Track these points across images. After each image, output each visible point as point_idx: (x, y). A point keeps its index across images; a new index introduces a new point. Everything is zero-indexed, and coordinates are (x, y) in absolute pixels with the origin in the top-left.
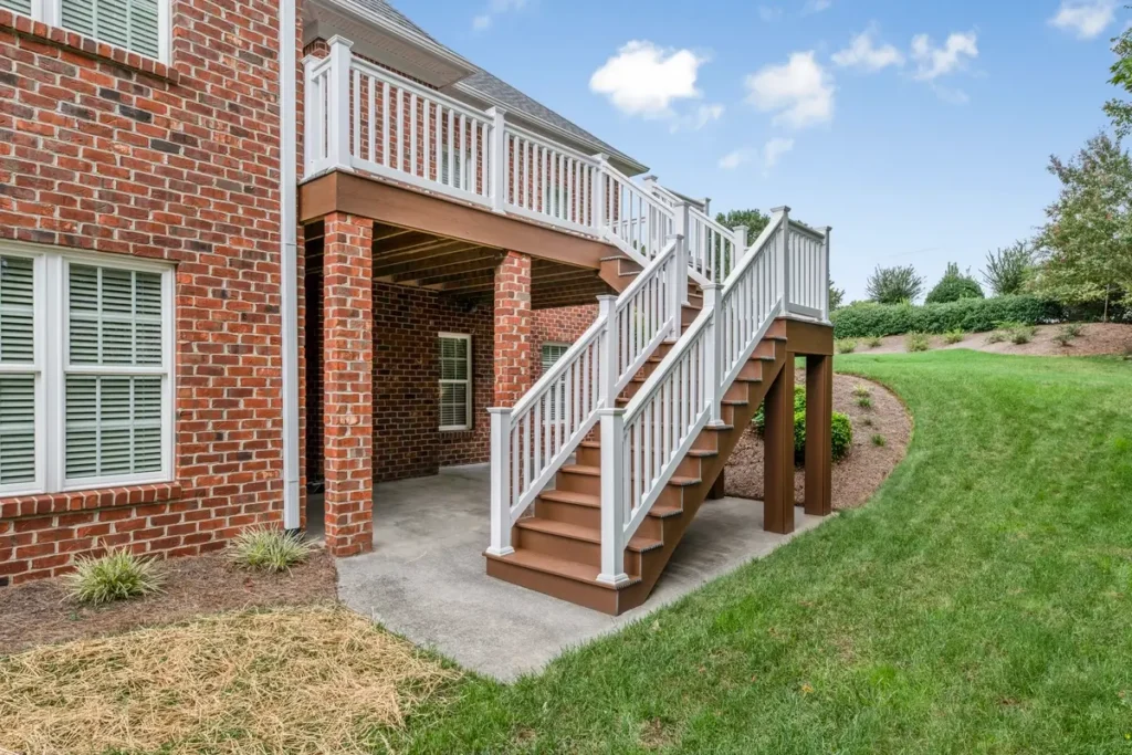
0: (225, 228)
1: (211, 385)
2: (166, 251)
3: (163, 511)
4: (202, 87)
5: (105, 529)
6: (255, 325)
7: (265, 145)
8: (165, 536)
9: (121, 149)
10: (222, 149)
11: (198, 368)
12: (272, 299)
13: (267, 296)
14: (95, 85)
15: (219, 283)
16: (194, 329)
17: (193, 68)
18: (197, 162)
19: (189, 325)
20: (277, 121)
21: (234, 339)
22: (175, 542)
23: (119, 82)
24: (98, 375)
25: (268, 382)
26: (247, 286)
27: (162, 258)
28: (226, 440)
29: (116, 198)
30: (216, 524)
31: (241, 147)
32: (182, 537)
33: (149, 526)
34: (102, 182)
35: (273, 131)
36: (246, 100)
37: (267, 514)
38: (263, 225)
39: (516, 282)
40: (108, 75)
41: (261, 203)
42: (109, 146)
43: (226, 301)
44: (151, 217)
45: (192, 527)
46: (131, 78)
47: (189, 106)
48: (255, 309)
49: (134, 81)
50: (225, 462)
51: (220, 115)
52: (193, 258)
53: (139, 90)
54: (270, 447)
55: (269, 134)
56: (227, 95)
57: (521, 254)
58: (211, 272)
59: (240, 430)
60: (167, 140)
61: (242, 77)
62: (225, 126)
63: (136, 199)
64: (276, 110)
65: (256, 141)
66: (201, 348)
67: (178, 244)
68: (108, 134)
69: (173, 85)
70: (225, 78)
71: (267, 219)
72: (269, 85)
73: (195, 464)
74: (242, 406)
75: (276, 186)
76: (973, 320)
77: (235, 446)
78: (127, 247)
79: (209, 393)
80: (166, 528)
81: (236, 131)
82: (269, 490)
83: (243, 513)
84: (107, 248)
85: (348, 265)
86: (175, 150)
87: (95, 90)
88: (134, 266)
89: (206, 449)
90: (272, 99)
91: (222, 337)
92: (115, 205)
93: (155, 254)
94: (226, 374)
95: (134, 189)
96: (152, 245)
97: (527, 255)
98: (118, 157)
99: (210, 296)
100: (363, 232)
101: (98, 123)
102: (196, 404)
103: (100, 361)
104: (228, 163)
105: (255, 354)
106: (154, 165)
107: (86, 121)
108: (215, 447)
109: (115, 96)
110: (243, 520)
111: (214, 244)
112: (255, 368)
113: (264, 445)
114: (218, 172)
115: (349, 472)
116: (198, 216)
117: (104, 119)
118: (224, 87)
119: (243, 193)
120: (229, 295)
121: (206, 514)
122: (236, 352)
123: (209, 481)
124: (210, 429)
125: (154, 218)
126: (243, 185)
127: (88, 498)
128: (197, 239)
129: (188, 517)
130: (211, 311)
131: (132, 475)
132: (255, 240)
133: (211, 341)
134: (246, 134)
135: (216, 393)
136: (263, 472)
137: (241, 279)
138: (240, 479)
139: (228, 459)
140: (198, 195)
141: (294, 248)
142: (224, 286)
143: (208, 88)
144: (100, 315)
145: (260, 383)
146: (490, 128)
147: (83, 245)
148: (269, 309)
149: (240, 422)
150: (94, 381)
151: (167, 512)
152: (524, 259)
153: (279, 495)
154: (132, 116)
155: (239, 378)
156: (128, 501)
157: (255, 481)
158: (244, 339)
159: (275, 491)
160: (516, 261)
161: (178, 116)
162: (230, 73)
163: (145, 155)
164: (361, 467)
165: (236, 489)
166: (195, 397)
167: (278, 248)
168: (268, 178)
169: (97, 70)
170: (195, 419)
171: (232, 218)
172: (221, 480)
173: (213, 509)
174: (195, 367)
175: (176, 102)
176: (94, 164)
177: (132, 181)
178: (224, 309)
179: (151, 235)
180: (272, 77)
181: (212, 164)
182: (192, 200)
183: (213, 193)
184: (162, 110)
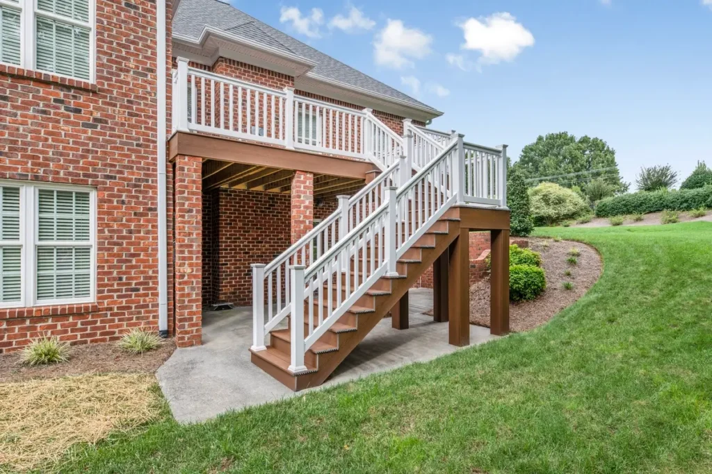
0: (125, 167)
1: (115, 251)
2: (90, 180)
3: (88, 318)
4: (111, 92)
5: (55, 326)
6: (142, 218)
7: (148, 120)
8: (88, 332)
9: (65, 128)
10: (123, 125)
11: (108, 242)
12: (152, 204)
13: (150, 202)
14: (51, 97)
15: (121, 196)
16: (106, 221)
17: (106, 83)
18: (108, 133)
19: (103, 219)
20: (155, 106)
21: (129, 226)
22: (95, 334)
23: (64, 94)
24: (55, 246)
25: (150, 249)
26: (137, 197)
27: (88, 184)
28: (124, 280)
29: (62, 154)
30: (118, 326)
31: (134, 122)
32: (99, 332)
33: (79, 326)
34: (55, 147)
35: (153, 112)
36: (137, 97)
37: (149, 322)
38: (148, 164)
39: (302, 189)
40: (57, 91)
41: (146, 152)
42: (58, 128)
43: (124, 206)
44: (81, 163)
45: (104, 328)
46: (70, 91)
47: (104, 103)
48: (142, 209)
49: (72, 92)
50: (124, 293)
51: (121, 106)
52: (104, 183)
53: (75, 97)
54: (151, 285)
55: (151, 114)
56: (125, 95)
57: (306, 172)
58: (116, 190)
59: (133, 275)
60: (91, 122)
61: (134, 85)
62: (125, 112)
63: (73, 154)
64: (155, 101)
65: (143, 118)
66: (109, 231)
67: (96, 176)
68: (58, 121)
69: (94, 93)
70: (124, 86)
71: (150, 161)
72: (151, 88)
73: (106, 294)
74: (134, 263)
75: (155, 142)
77: (129, 284)
78: (68, 180)
79: (114, 255)
80: (89, 327)
81: (130, 114)
82: (150, 308)
83: (134, 321)
84: (56, 181)
85: (186, 183)
86: (95, 127)
87: (51, 99)
88: (75, 189)
89: (112, 285)
90: (153, 95)
91: (123, 225)
92: (61, 158)
93: (85, 183)
94: (125, 245)
95: (71, 149)
96: (81, 177)
97: (311, 173)
98: (63, 133)
99: (115, 203)
100: (196, 165)
101: (52, 116)
102: (107, 261)
103: (55, 239)
104: (126, 131)
105: (142, 234)
106: (83, 136)
107: (44, 116)
108: (118, 284)
109: (62, 102)
110: (135, 325)
111: (118, 176)
112: (142, 242)
113: (147, 283)
114: (119, 137)
115: (186, 299)
116: (108, 161)
117: (55, 114)
118: (124, 91)
119: (135, 147)
120: (126, 203)
121: (113, 321)
122: (131, 233)
123: (115, 303)
124: (115, 274)
125: (83, 164)
126: (135, 143)
127: (45, 310)
128: (108, 173)
129: (102, 322)
130: (116, 211)
131: (74, 299)
132: (142, 172)
133: (115, 227)
134: (137, 115)
135: (119, 255)
136: (147, 298)
137: (133, 194)
138: (133, 302)
139: (126, 291)
140: (109, 150)
141: (165, 175)
142: (124, 198)
143: (115, 92)
144: (55, 216)
145: (145, 250)
146: (284, 100)
147: (43, 180)
148: (150, 209)
149: (133, 271)
150: (53, 249)
151: (90, 319)
152: (308, 175)
153: (156, 311)
154: (71, 111)
155: (132, 247)
156: (67, 312)
157: (142, 303)
158: (135, 226)
159: (154, 309)
160: (302, 177)
161: (96, 109)
162: (128, 83)
163: (78, 131)
164: (194, 297)
165: (129, 308)
166: (106, 258)
167: (156, 176)
168: (150, 138)
169: (52, 89)
170: (106, 270)
171: (129, 161)
172: (122, 302)
173: (116, 318)
174: (106, 241)
175: (96, 102)
176: (50, 138)
177: (71, 145)
178: (124, 210)
179: (81, 172)
180: (153, 83)
181: (116, 133)
182: (105, 153)
183: (117, 148)
184: (88, 106)
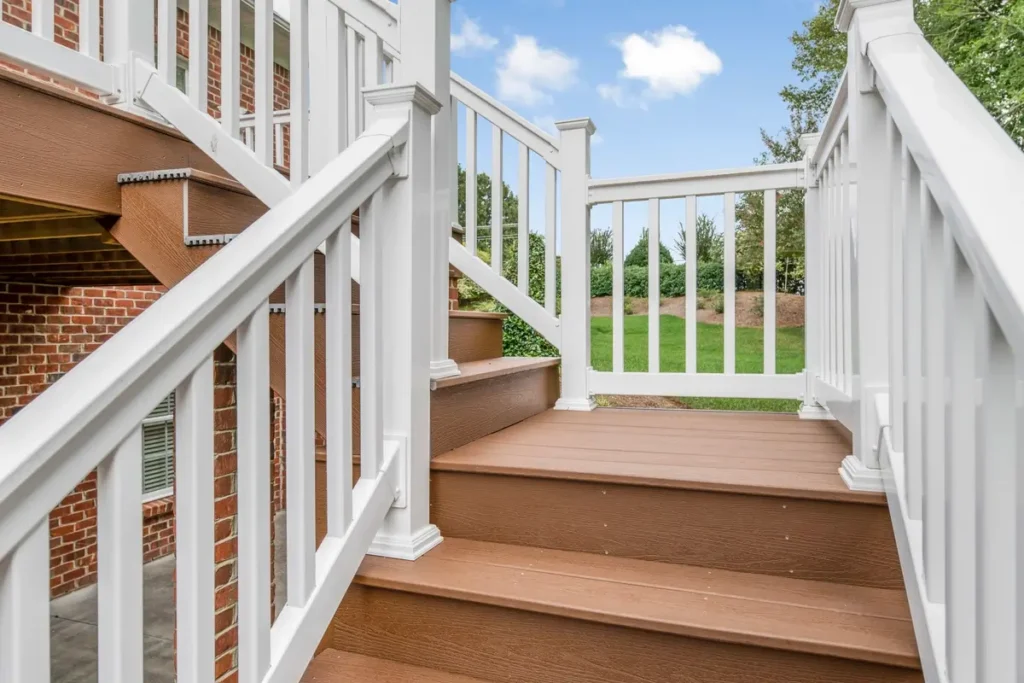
76: (670, 285)
